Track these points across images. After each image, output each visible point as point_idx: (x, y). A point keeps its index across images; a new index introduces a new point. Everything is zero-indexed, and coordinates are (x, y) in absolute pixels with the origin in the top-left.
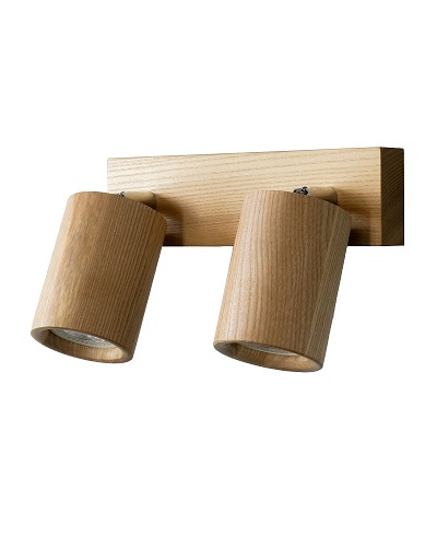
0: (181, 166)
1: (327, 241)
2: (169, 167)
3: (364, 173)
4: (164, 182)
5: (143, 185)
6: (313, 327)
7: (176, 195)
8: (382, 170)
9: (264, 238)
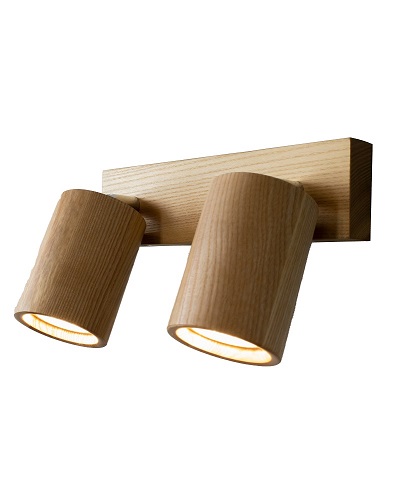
0: (161, 172)
1: (293, 226)
2: (151, 174)
3: (332, 166)
4: (146, 187)
5: (129, 191)
6: (273, 316)
7: (155, 198)
8: (352, 161)
9: (225, 219)
